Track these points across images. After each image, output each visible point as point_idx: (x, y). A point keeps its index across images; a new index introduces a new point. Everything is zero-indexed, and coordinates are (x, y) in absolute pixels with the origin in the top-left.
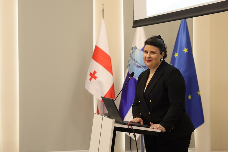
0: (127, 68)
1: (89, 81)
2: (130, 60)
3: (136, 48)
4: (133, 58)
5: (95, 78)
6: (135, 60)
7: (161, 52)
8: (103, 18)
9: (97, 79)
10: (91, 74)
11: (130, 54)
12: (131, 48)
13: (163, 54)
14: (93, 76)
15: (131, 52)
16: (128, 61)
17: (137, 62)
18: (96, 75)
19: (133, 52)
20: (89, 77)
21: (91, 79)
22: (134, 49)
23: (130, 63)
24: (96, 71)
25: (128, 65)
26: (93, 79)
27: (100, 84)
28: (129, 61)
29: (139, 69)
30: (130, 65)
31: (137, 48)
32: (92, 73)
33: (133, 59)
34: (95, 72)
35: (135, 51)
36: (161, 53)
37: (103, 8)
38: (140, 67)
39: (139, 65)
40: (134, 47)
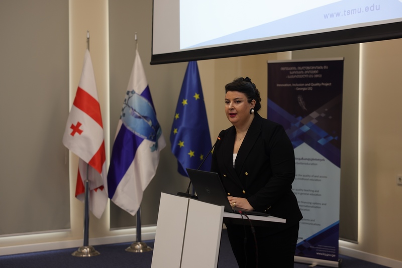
0: (121, 118)
1: (71, 136)
2: (125, 108)
3: (133, 92)
4: (129, 105)
5: (80, 132)
6: (132, 109)
7: (250, 99)
8: (87, 50)
9: (82, 134)
10: (73, 127)
11: (124, 100)
12: (126, 92)
13: (253, 103)
14: (76, 129)
15: (127, 97)
16: (121, 109)
17: (135, 110)
18: (80, 128)
19: (129, 98)
20: (71, 131)
21: (73, 134)
22: (130, 93)
23: (124, 112)
24: (81, 122)
25: (122, 114)
26: (77, 134)
27: (87, 140)
28: (123, 110)
29: (138, 120)
30: (126, 115)
31: (135, 93)
32: (75, 124)
33: (129, 107)
34: (79, 124)
35: (132, 96)
36: (250, 102)
37: (88, 37)
38: (139, 117)
39: (138, 115)
40: (131, 90)
